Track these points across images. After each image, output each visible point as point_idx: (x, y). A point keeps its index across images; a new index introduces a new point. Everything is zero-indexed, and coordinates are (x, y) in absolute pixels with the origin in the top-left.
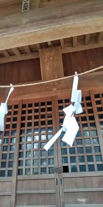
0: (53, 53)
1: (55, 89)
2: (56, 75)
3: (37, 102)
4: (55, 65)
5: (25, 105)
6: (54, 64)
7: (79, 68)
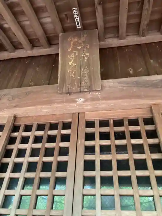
0: (83, 39)
1: (82, 100)
2: (86, 75)
3: (42, 122)
4: (86, 58)
5: (19, 127)
6: (83, 56)
7: (131, 69)
